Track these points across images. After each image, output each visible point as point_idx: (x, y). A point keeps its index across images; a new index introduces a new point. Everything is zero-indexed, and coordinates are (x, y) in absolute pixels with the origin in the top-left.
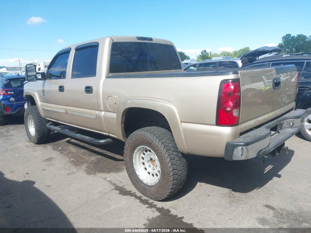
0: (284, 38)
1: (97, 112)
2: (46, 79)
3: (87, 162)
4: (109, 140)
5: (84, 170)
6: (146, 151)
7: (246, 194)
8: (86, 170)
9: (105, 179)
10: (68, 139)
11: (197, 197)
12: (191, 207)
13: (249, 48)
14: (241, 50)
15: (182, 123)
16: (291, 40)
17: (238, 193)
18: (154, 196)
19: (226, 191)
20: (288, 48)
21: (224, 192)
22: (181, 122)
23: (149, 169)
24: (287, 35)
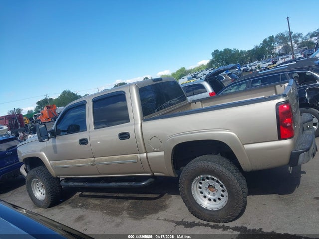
0: (213, 54)
1: (138, 155)
2: (55, 137)
3: (123, 210)
4: (151, 180)
5: (129, 217)
6: (203, 180)
7: (292, 194)
8: (131, 217)
9: (158, 219)
10: (78, 194)
11: (256, 208)
12: (259, 218)
13: (184, 68)
14: (178, 71)
15: (244, 146)
16: (220, 55)
17: (286, 195)
18: (224, 218)
19: (274, 196)
20: (219, 62)
21: (274, 198)
22: (243, 144)
23: (209, 196)
24: (215, 51)
